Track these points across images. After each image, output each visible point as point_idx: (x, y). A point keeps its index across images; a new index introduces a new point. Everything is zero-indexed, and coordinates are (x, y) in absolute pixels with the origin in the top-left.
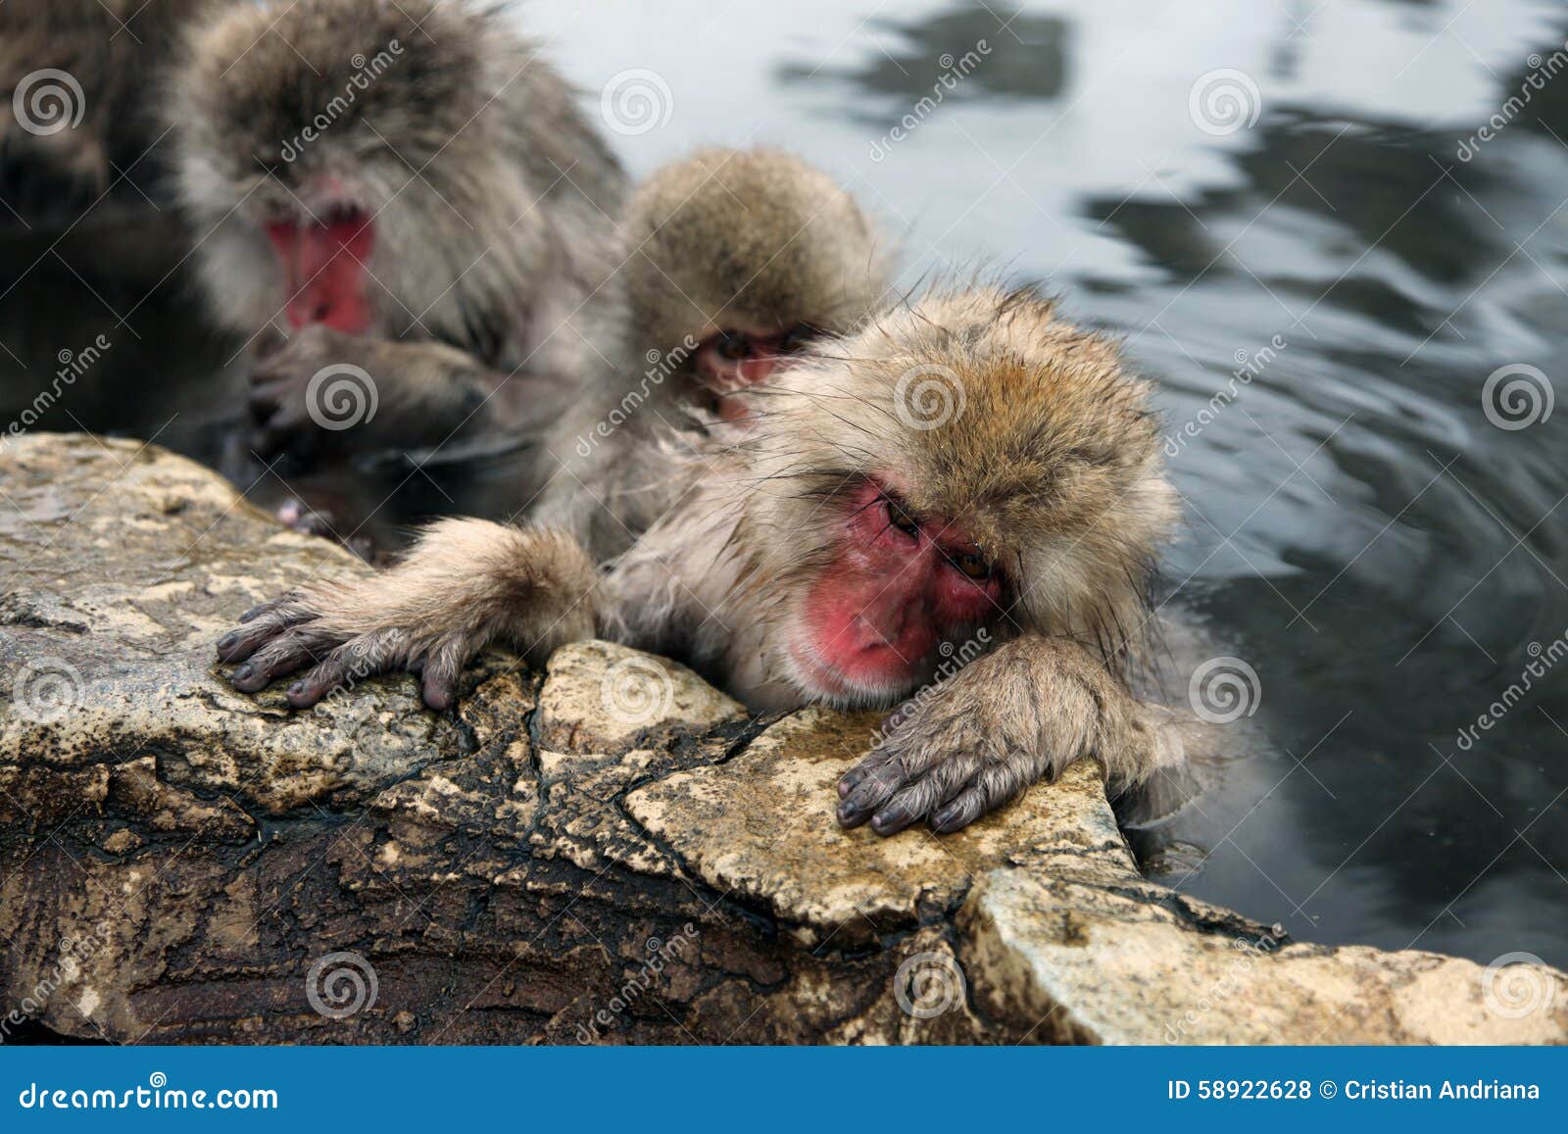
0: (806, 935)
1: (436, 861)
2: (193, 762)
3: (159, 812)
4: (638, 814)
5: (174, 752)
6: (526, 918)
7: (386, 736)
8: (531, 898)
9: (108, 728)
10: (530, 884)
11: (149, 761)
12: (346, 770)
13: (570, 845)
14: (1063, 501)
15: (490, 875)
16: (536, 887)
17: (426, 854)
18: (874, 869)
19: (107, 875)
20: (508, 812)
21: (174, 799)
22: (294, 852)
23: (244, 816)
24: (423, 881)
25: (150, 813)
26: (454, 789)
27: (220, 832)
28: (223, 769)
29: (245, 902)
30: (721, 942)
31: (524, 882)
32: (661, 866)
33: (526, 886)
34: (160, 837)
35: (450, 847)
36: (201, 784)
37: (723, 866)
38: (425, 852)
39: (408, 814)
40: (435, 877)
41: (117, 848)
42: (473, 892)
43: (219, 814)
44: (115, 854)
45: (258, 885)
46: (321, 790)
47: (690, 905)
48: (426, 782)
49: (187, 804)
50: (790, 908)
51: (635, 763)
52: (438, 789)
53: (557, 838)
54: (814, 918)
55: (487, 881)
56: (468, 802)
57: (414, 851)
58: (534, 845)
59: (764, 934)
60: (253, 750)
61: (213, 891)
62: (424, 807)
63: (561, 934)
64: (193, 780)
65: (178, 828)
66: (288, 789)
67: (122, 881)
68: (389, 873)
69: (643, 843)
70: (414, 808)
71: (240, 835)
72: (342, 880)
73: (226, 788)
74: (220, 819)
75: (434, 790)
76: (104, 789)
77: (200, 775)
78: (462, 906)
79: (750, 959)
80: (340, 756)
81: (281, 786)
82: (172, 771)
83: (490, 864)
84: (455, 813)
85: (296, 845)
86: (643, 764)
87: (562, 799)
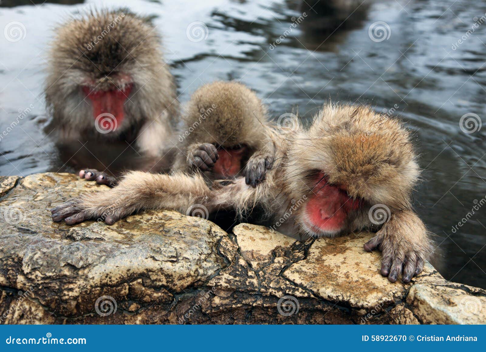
0: (363, 312)
1: (232, 301)
2: (152, 279)
3: (145, 297)
4: (291, 278)
5: (147, 277)
6: (265, 316)
7: (205, 263)
8: (265, 309)
9: (126, 271)
10: (265, 305)
11: (140, 280)
12: (198, 275)
13: (274, 291)
14: (380, 175)
15: (251, 304)
16: (267, 306)
17: (228, 299)
18: (374, 288)
19: (131, 319)
20: (249, 283)
21: (149, 292)
22: (186, 304)
23: (170, 294)
24: (230, 308)
25: (142, 297)
26: (231, 277)
27: (164, 300)
28: (161, 280)
29: (174, 322)
30: (331, 316)
31: (262, 305)
32: (306, 295)
33: (263, 306)
34: (146, 304)
35: (235, 296)
36: (155, 286)
37: (329, 293)
38: (227, 298)
39: (220, 287)
40: (234, 306)
41: (133, 310)
42: (246, 309)
43: (163, 295)
44: (132, 312)
45: (177, 316)
46: (191, 283)
47: (319, 306)
48: (222, 276)
49: (152, 292)
50: (356, 304)
51: (279, 262)
52: (226, 278)
53: (269, 289)
54: (366, 306)
55: (250, 305)
56: (236, 281)
57: (224, 298)
58: (262, 292)
59: (346, 313)
60: (170, 273)
61: (164, 320)
62: (224, 285)
63: (277, 320)
64: (153, 285)
65: (151, 301)
66: (182, 284)
67: (136, 320)
68: (217, 307)
69: (297, 288)
70: (221, 285)
71: (169, 300)
72: (203, 311)
73: (163, 286)
74: (163, 296)
75: (225, 279)
76: (127, 291)
77: (155, 283)
78: (243, 314)
79: (341, 320)
80: (195, 271)
81: (179, 283)
82: (146, 282)
83: (250, 300)
84: (234, 285)
85: (186, 301)
86: (282, 262)
87: (263, 276)
